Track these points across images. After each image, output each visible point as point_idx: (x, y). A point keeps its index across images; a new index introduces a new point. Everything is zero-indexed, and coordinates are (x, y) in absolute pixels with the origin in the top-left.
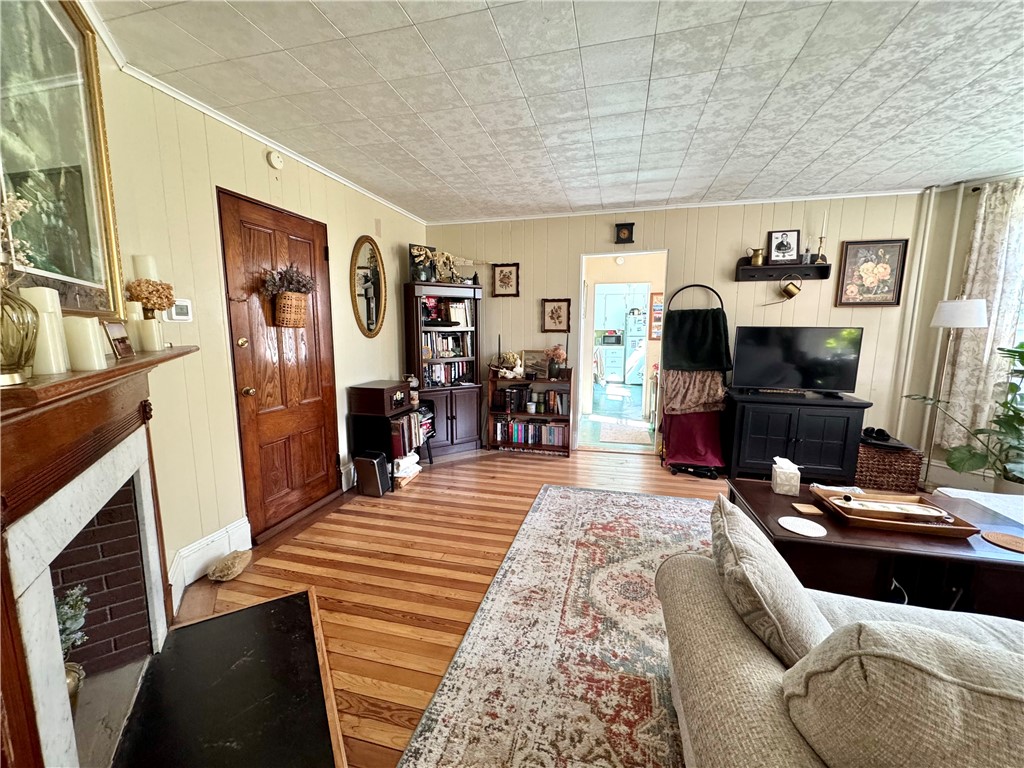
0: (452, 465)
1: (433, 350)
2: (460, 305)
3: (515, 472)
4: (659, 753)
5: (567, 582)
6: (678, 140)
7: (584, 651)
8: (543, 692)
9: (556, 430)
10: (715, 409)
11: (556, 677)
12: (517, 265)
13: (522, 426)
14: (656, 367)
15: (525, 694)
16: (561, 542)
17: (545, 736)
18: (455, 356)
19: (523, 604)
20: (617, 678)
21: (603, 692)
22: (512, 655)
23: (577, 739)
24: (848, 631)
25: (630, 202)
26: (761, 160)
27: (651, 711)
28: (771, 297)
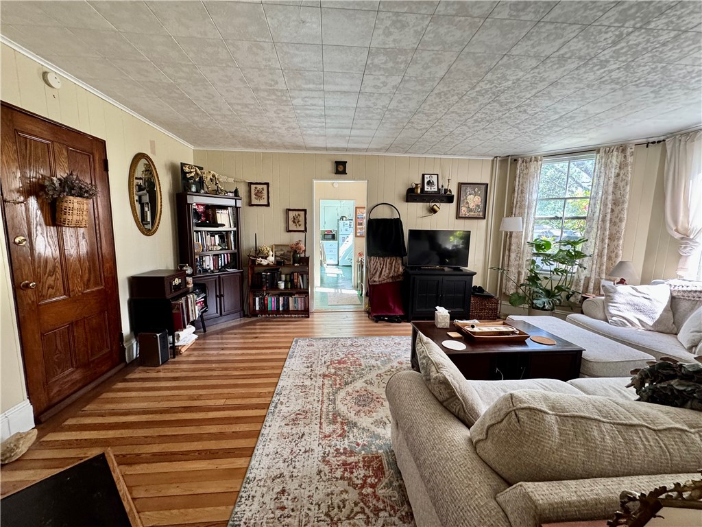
0: (222, 331)
1: (203, 244)
2: (225, 212)
3: (275, 332)
4: (393, 499)
5: (320, 403)
6: (377, 113)
7: (338, 447)
8: (315, 481)
9: (299, 299)
10: (398, 280)
11: (322, 469)
12: (267, 184)
13: (274, 299)
14: (361, 254)
15: (303, 486)
16: (312, 377)
17: (321, 511)
18: (221, 250)
19: (292, 424)
20: (361, 459)
21: (354, 470)
22: (289, 462)
23: (342, 506)
24: (505, 399)
25: (345, 148)
26: (420, 132)
27: (384, 474)
28: (425, 212)
